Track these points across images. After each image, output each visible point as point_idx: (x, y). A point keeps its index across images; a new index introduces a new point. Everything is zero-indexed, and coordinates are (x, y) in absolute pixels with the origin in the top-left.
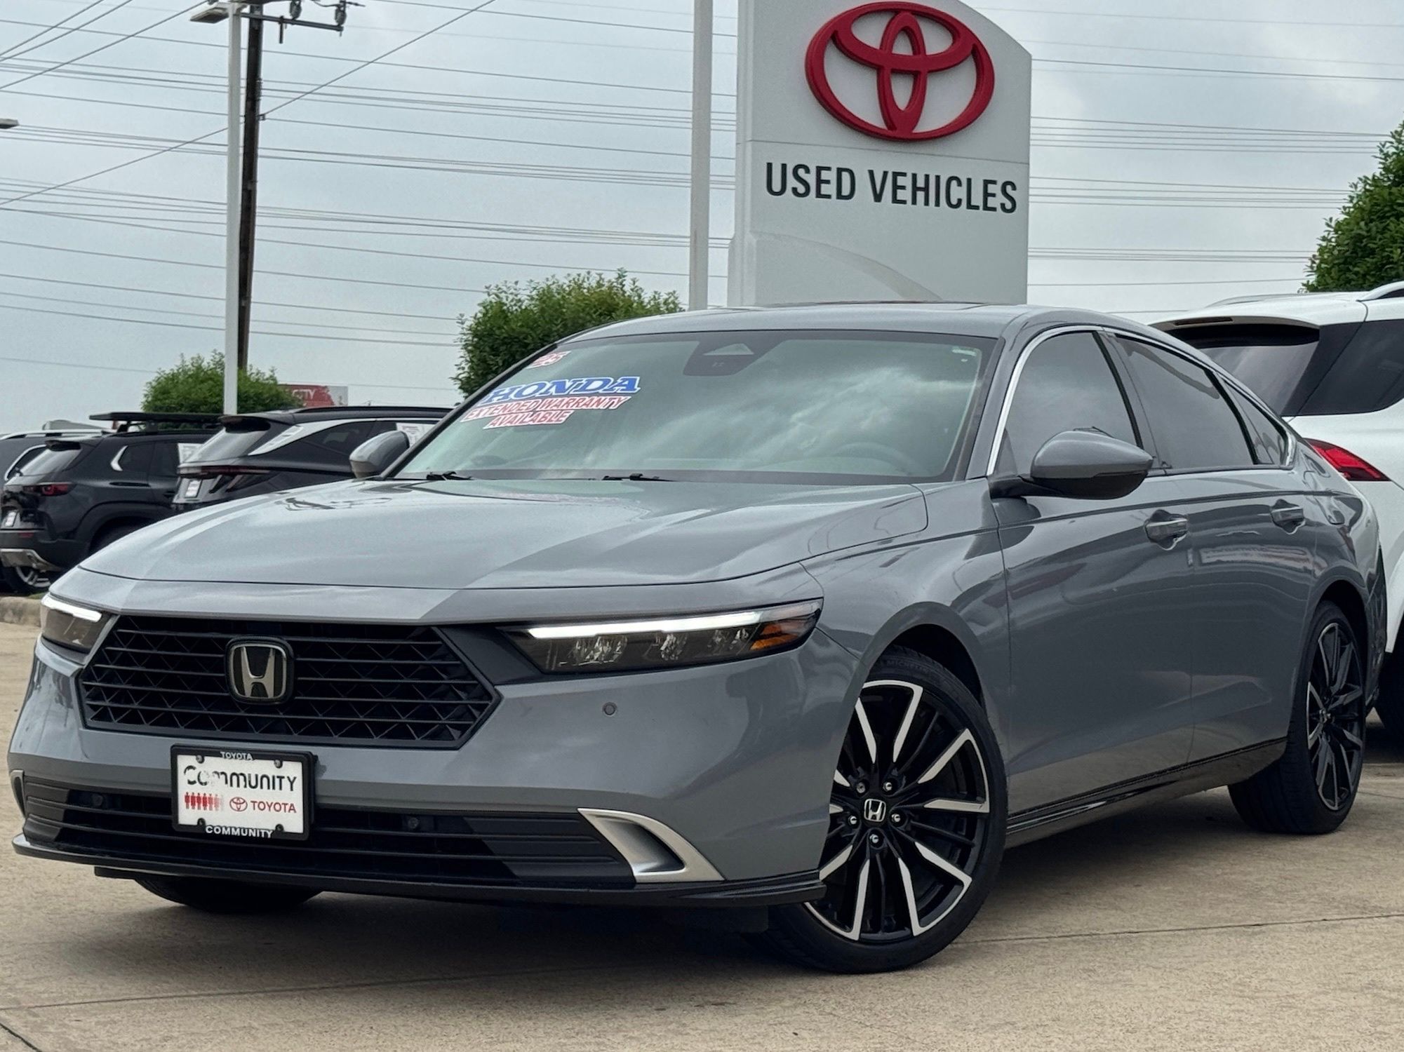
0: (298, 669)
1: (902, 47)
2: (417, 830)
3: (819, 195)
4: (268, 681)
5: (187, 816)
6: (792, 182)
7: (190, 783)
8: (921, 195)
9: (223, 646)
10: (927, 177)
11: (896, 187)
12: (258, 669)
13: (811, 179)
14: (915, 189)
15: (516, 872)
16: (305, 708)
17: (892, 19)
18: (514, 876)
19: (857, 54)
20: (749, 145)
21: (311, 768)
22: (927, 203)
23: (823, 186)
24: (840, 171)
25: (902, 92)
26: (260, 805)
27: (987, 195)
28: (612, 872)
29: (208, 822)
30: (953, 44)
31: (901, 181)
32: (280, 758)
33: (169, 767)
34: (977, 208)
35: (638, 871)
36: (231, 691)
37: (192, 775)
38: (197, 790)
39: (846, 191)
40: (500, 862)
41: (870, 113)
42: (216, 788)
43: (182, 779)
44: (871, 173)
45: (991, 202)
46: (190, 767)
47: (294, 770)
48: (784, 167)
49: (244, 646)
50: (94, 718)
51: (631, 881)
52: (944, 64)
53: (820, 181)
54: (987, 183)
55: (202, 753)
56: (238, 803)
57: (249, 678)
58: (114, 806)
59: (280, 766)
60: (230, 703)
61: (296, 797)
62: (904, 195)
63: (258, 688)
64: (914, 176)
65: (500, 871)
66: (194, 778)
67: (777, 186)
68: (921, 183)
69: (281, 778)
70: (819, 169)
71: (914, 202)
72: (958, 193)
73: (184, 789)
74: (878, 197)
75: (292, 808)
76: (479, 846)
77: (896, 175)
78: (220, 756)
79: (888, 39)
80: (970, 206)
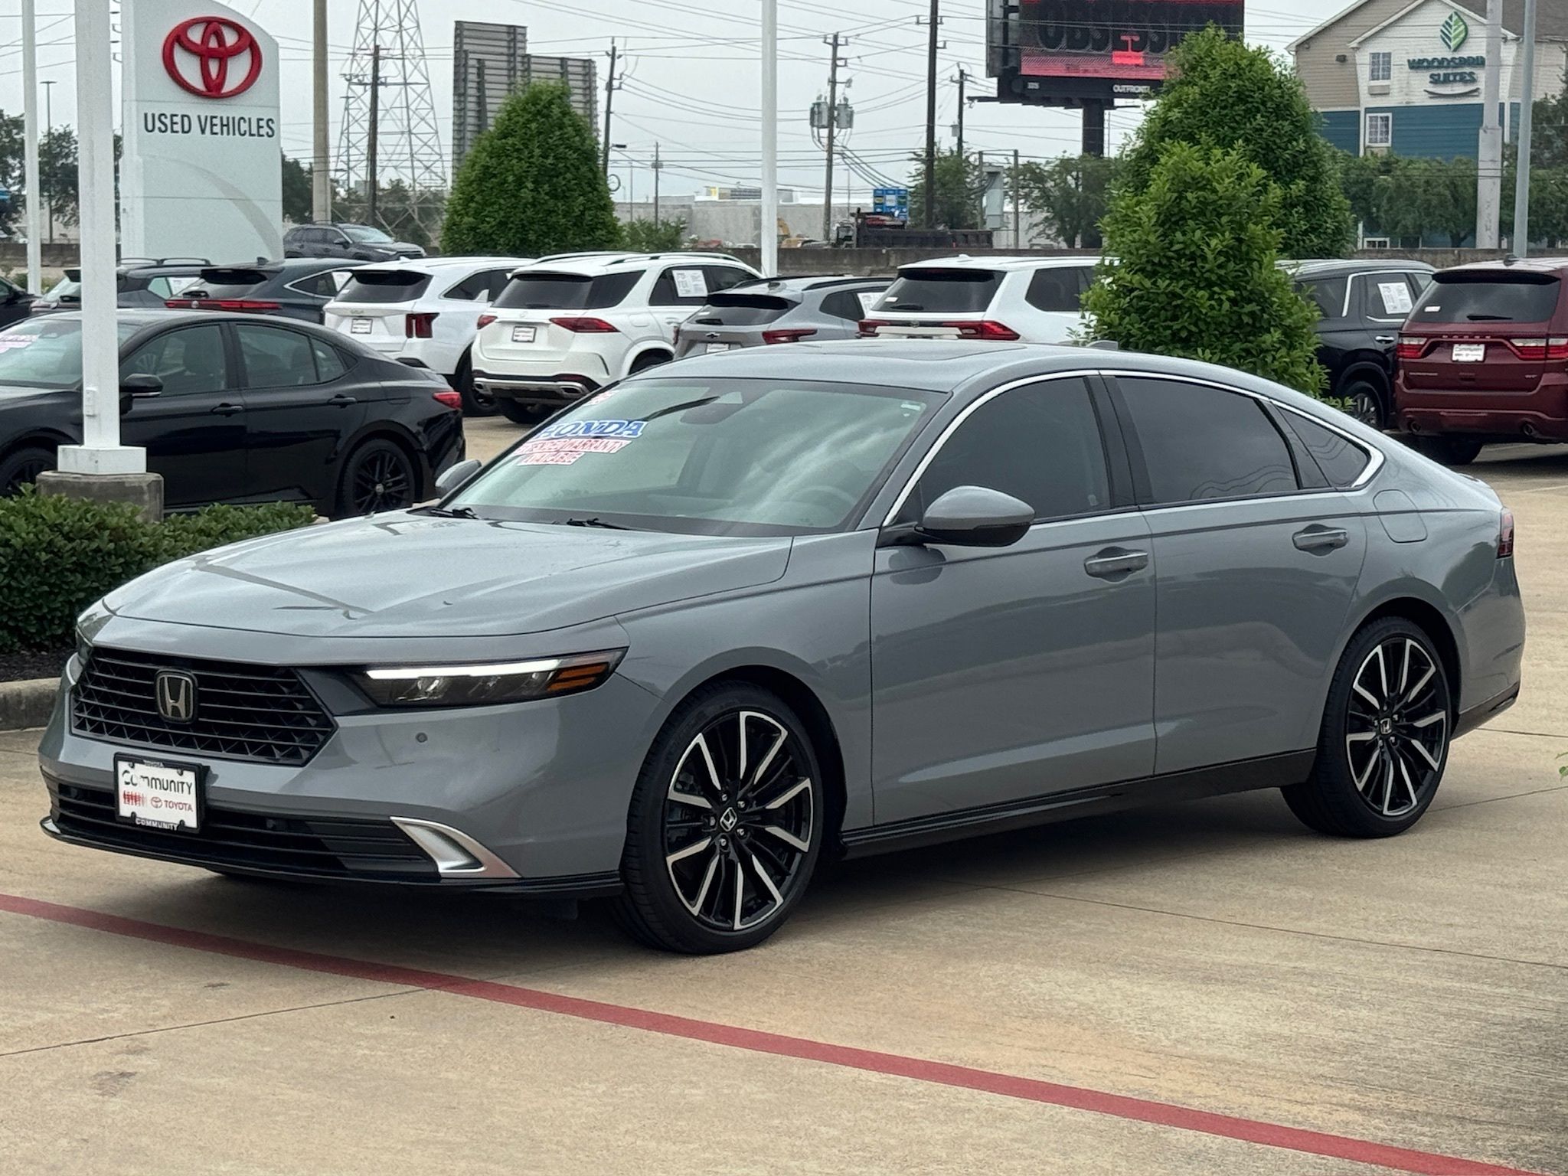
0: (201, 697)
1: (213, 44)
2: (274, 829)
3: (173, 131)
4: (181, 705)
5: (125, 809)
6: (158, 124)
7: (127, 783)
8: (225, 128)
9: (151, 675)
10: (228, 118)
11: (212, 125)
12: (175, 697)
13: (168, 121)
14: (223, 125)
15: (347, 866)
16: (207, 728)
17: (206, 28)
18: (346, 869)
19: (189, 48)
20: (134, 104)
21: (203, 776)
22: (228, 134)
23: (175, 126)
24: (183, 116)
25: (214, 67)
26: (170, 804)
27: (259, 127)
28: (423, 868)
29: (138, 815)
30: (239, 40)
31: (215, 121)
32: (181, 767)
33: (112, 769)
34: (253, 135)
35: (443, 867)
36: (159, 711)
37: (127, 778)
38: (130, 789)
39: (186, 128)
40: (334, 856)
41: (197, 82)
42: (142, 789)
43: (122, 779)
44: (199, 117)
45: (263, 131)
46: (126, 772)
47: (189, 777)
48: (153, 116)
49: (166, 676)
50: (76, 727)
51: (437, 876)
52: (236, 51)
53: (173, 123)
54: (259, 120)
55: (134, 760)
56: (156, 801)
57: (170, 702)
58: (85, 799)
59: (181, 774)
60: (158, 720)
61: (191, 799)
62: (217, 129)
63: (175, 710)
64: (221, 118)
65: (334, 864)
66: (128, 780)
67: (150, 127)
68: (225, 122)
69: (183, 783)
70: (173, 116)
71: (222, 133)
72: (244, 127)
73: (123, 789)
74: (203, 131)
75: (190, 808)
76: (317, 844)
77: (212, 117)
78: (143, 763)
79: (205, 39)
80: (251, 135)
